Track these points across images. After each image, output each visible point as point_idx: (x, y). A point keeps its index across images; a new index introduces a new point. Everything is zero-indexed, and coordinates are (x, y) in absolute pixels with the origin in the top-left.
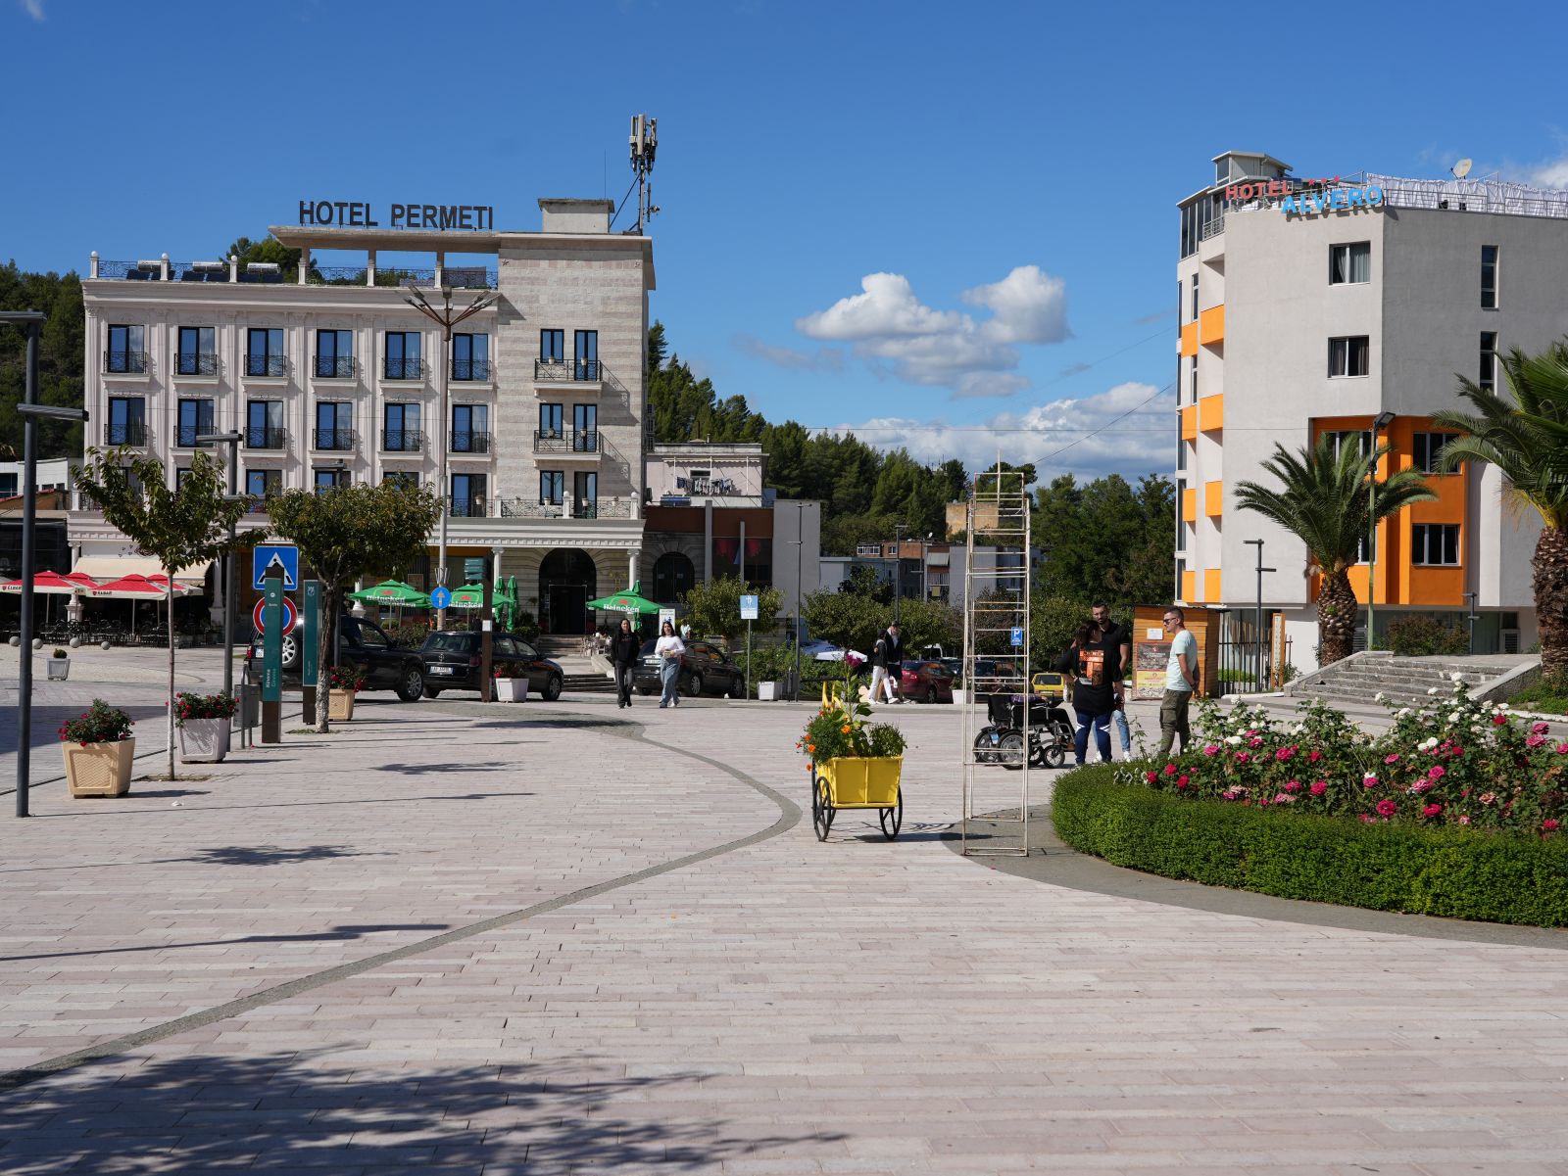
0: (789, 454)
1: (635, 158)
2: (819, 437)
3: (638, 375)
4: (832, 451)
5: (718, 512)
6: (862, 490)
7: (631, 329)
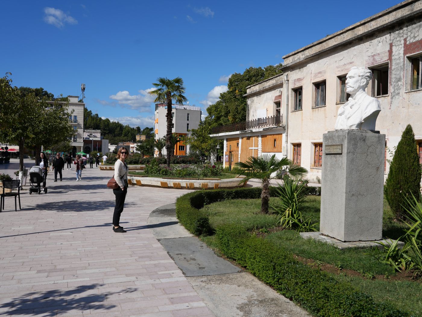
0: (106, 125)
1: (82, 90)
2: (112, 122)
3: (83, 122)
4: (115, 125)
5: (94, 141)
6: (120, 132)
7: (82, 116)
